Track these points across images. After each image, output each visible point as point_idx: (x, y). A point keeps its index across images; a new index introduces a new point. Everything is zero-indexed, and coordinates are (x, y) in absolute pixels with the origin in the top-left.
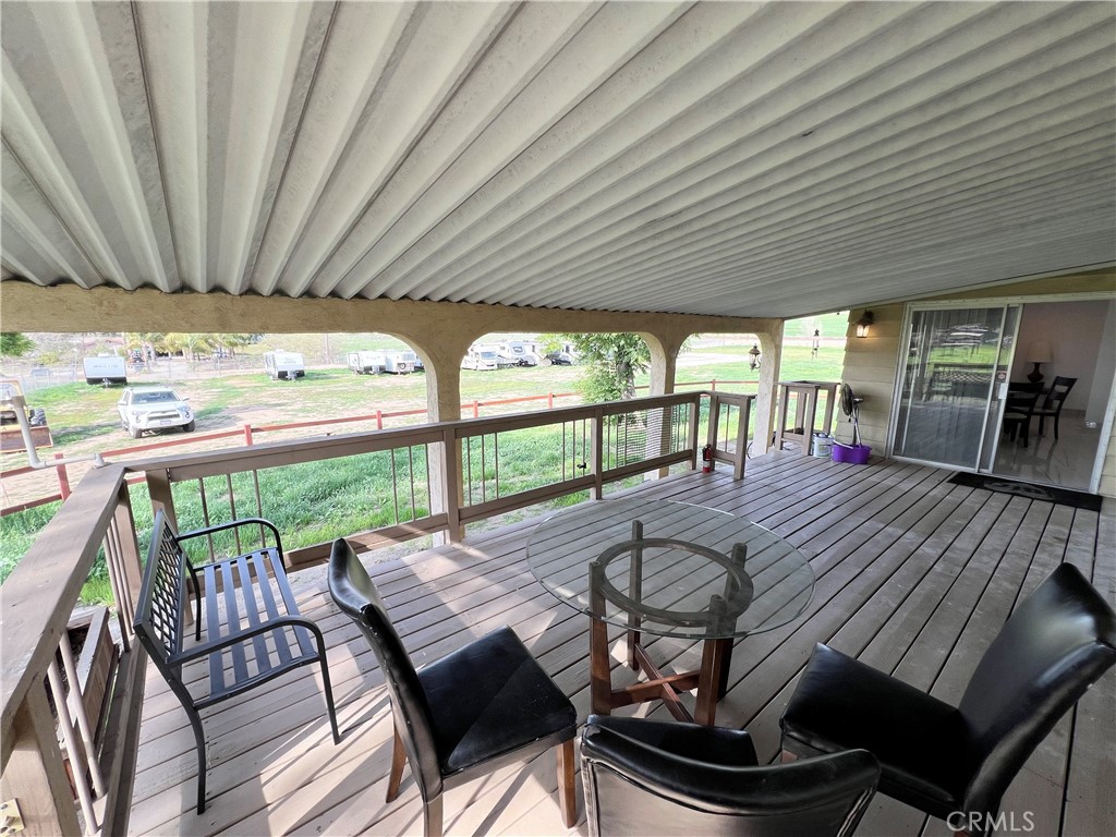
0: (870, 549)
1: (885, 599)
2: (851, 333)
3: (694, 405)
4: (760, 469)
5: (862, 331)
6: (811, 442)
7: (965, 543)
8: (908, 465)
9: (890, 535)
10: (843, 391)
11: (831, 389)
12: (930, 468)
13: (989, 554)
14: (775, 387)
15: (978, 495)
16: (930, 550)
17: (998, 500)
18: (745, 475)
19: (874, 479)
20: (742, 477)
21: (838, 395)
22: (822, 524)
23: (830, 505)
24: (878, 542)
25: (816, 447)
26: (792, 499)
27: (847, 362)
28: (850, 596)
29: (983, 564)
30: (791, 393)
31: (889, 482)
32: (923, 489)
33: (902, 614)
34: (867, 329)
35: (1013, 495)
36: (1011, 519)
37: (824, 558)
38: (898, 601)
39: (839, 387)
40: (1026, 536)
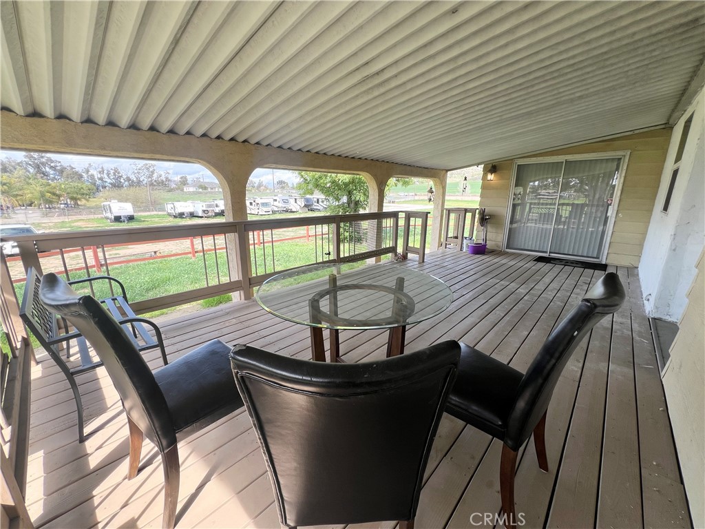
0: (493, 292)
1: (499, 312)
2: (484, 178)
3: (395, 219)
4: (434, 257)
5: (490, 177)
6: (462, 243)
7: (541, 286)
8: (513, 254)
9: (502, 285)
10: (480, 213)
11: (473, 211)
12: (525, 255)
13: (551, 291)
14: (442, 211)
15: (549, 266)
16: (522, 290)
17: (558, 268)
18: (425, 260)
19: (496, 260)
20: (423, 262)
21: (477, 216)
22: (467, 281)
23: (472, 272)
24: (496, 288)
25: (464, 246)
26: (451, 271)
27: (482, 196)
28: (480, 312)
29: (549, 295)
30: (451, 214)
31: (503, 262)
32: (520, 264)
33: (507, 318)
34: (493, 175)
35: (565, 265)
36: (563, 276)
37: (468, 296)
38: (505, 313)
39: (477, 211)
40: (570, 282)
